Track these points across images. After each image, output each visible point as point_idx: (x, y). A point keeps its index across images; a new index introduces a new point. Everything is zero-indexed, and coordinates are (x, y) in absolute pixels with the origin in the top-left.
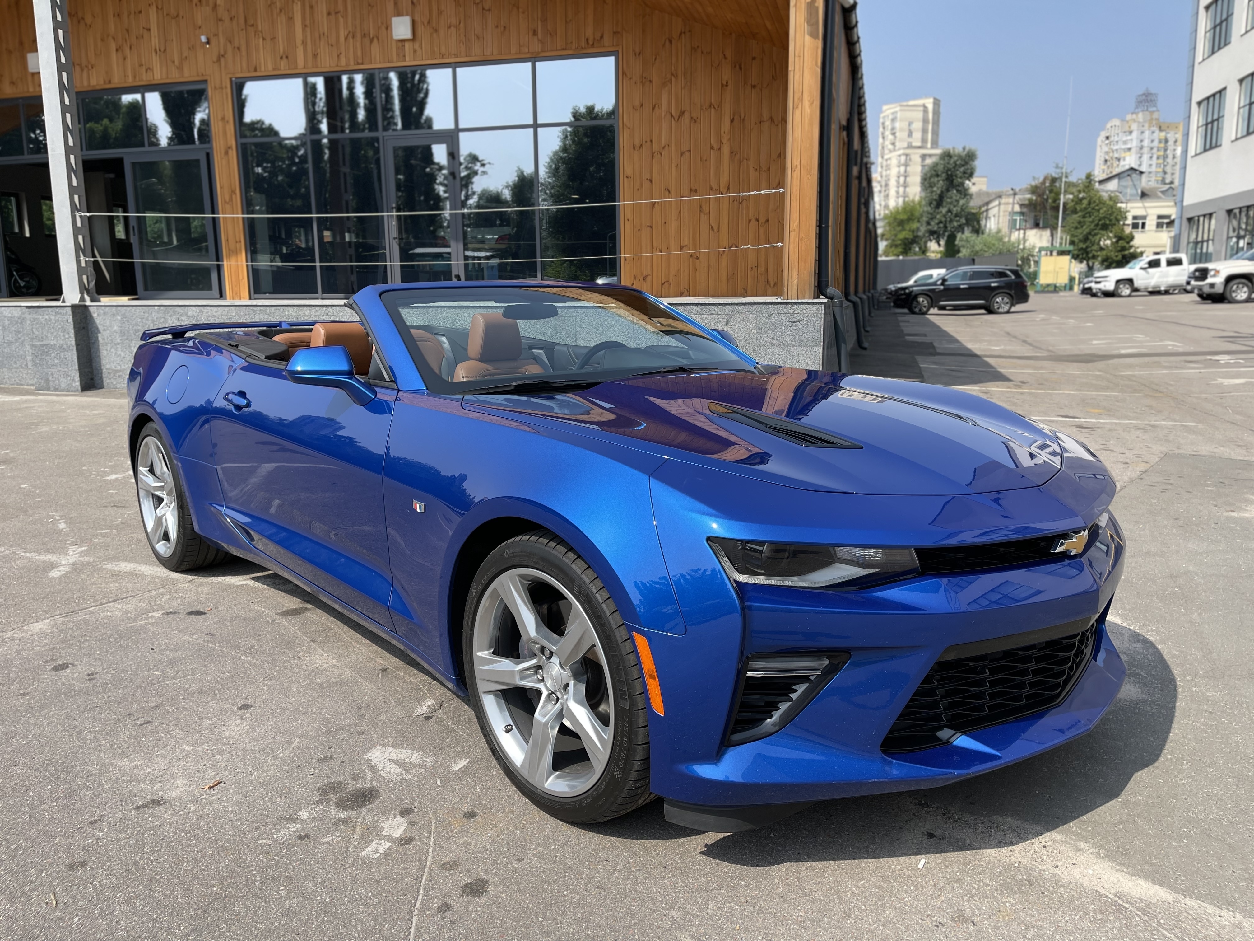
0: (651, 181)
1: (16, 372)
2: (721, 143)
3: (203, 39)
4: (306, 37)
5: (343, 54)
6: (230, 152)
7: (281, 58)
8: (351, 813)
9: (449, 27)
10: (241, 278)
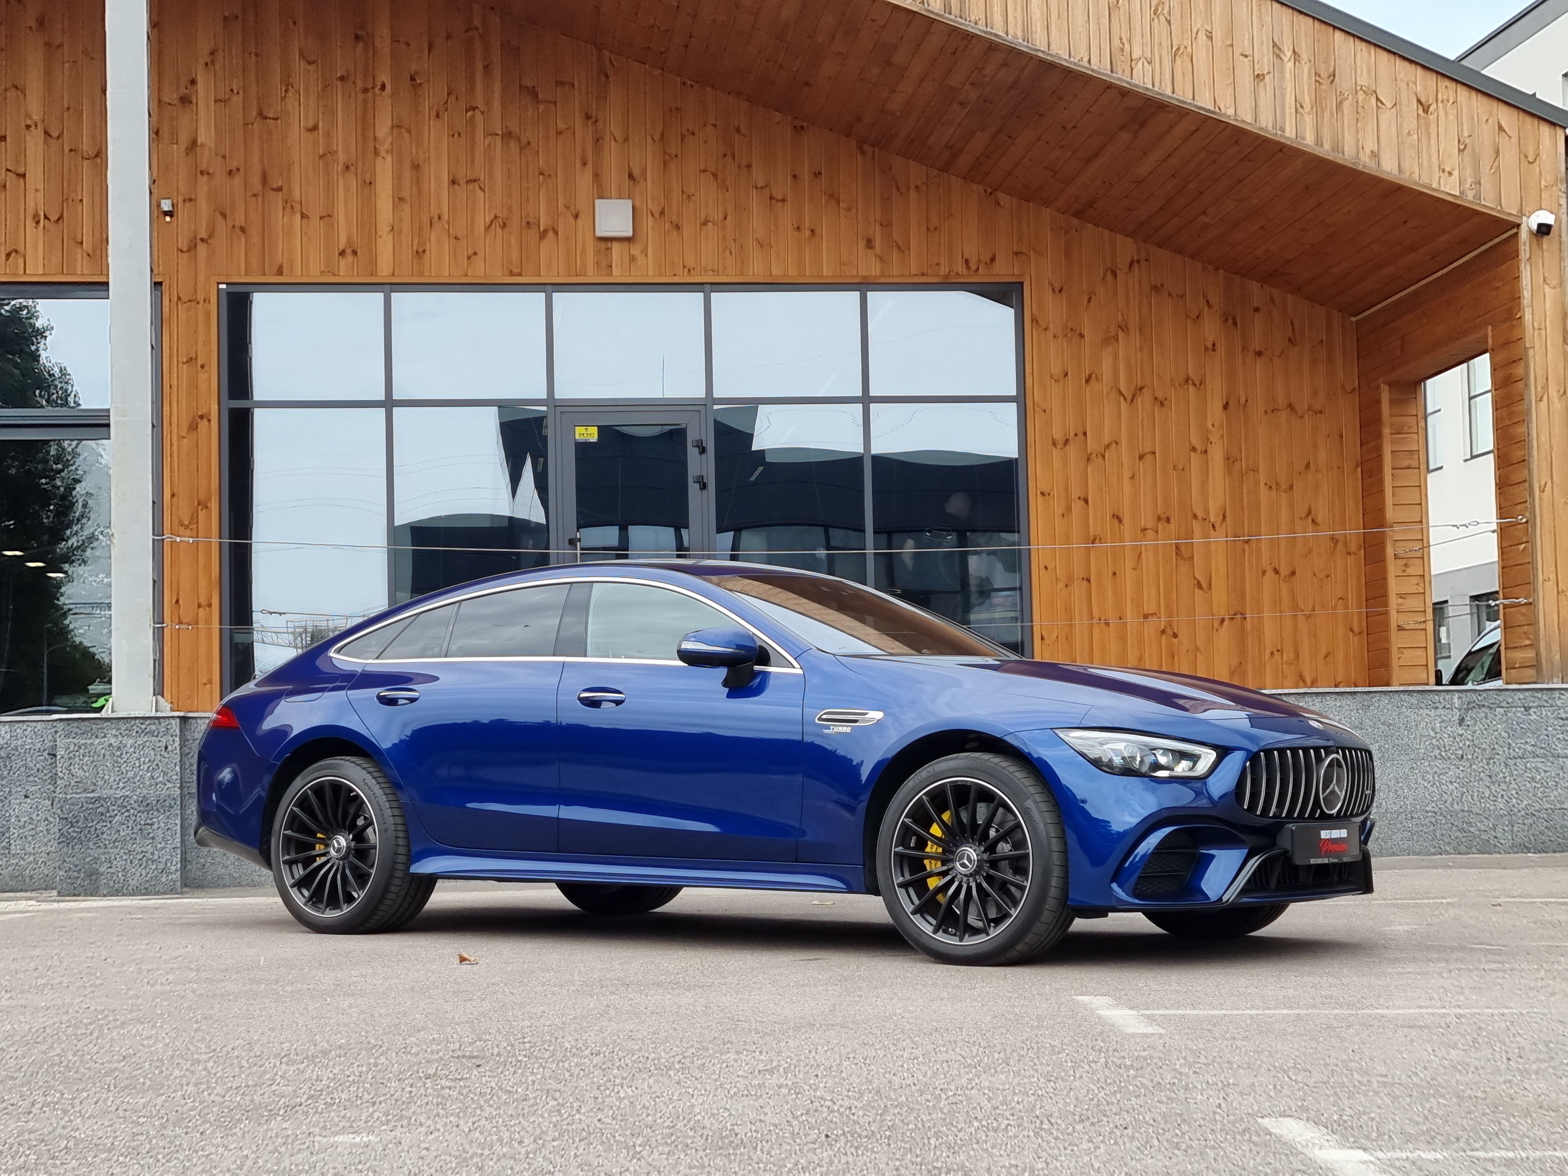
0: (1086, 501)
2: (1208, 441)
3: (166, 206)
6: (203, 424)
7: (342, 253)
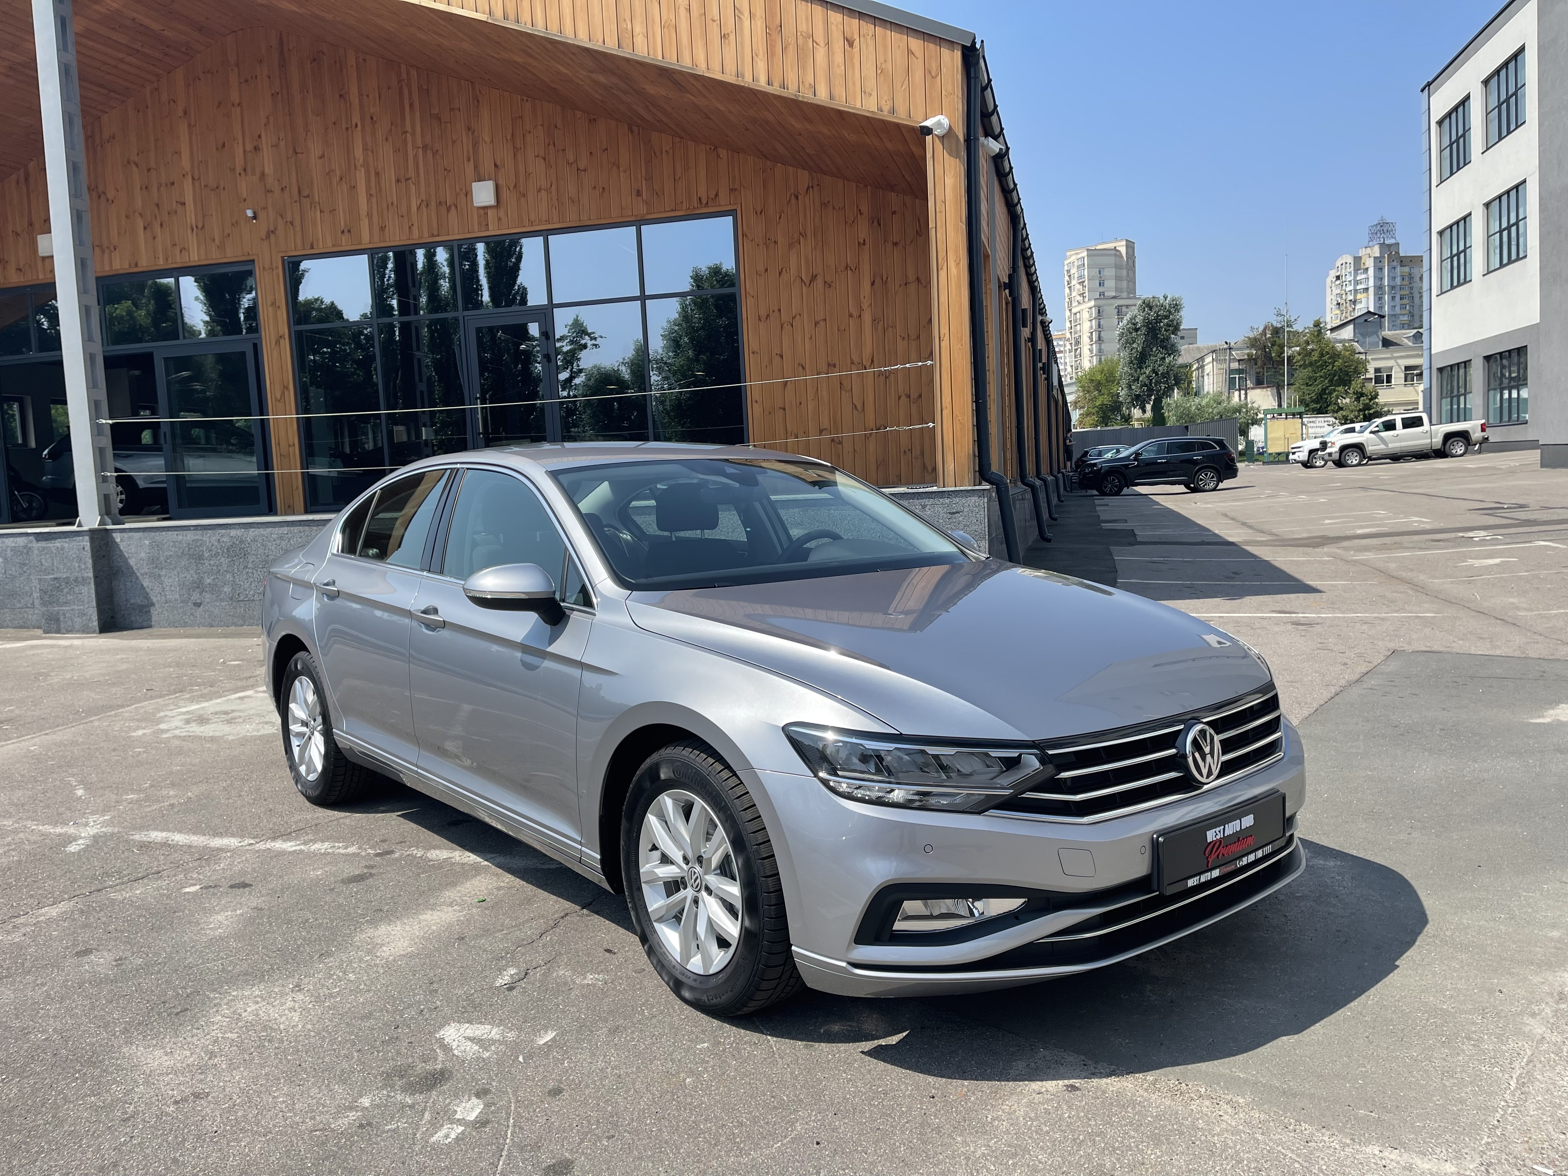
0: (782, 356)
1: (20, 613)
2: (861, 309)
3: (250, 213)
4: (372, 208)
5: (416, 225)
6: (282, 341)
7: (342, 231)
8: (419, 1097)
9: (539, 191)
10: (294, 488)
